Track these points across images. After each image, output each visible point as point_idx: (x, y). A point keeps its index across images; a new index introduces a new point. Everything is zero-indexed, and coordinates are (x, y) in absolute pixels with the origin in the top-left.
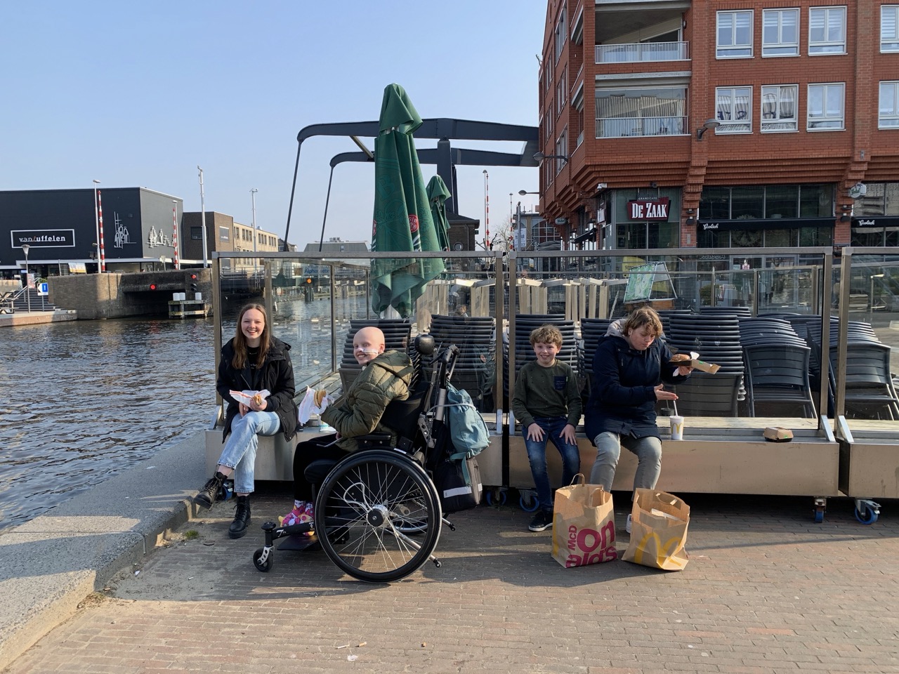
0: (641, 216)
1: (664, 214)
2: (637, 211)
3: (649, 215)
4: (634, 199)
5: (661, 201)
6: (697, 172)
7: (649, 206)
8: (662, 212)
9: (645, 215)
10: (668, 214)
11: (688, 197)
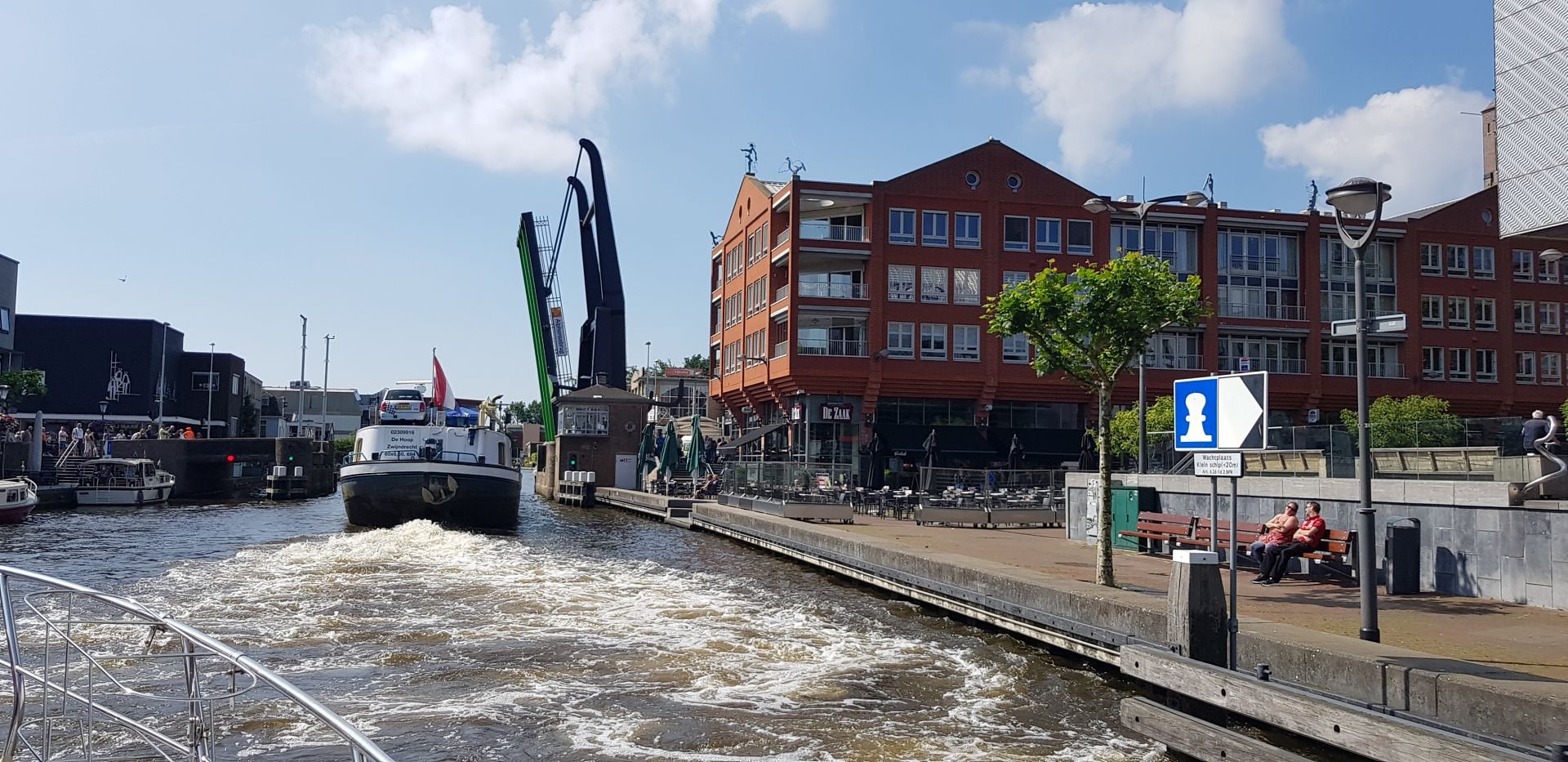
0: (830, 418)
1: (848, 417)
2: (827, 413)
3: (836, 417)
4: (824, 402)
5: (846, 406)
6: (874, 386)
7: (836, 409)
8: (846, 415)
9: (833, 417)
10: (851, 417)
11: (867, 405)
